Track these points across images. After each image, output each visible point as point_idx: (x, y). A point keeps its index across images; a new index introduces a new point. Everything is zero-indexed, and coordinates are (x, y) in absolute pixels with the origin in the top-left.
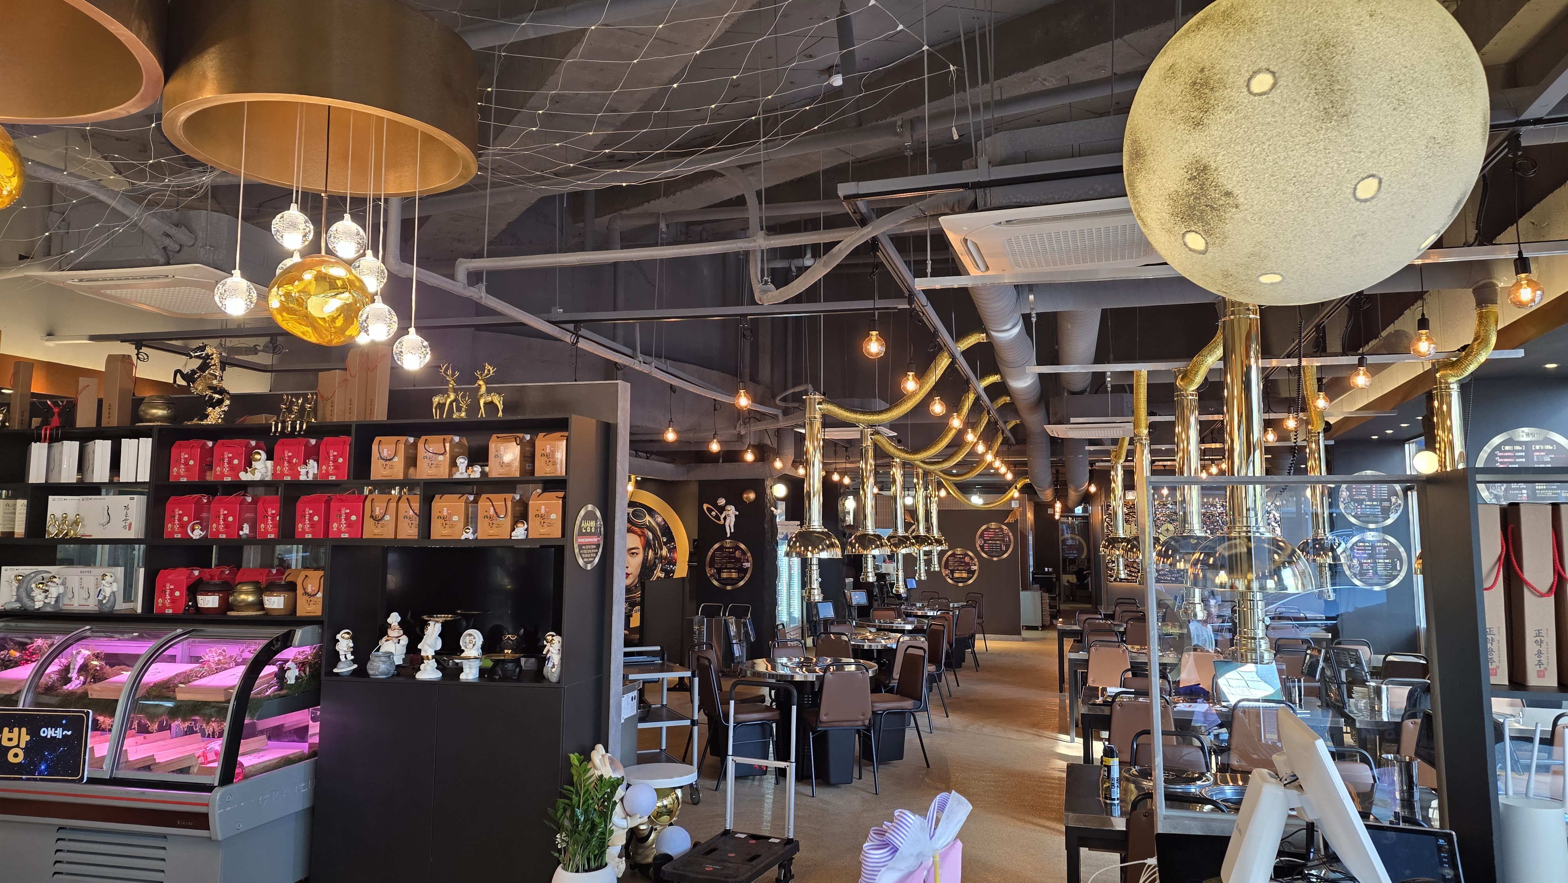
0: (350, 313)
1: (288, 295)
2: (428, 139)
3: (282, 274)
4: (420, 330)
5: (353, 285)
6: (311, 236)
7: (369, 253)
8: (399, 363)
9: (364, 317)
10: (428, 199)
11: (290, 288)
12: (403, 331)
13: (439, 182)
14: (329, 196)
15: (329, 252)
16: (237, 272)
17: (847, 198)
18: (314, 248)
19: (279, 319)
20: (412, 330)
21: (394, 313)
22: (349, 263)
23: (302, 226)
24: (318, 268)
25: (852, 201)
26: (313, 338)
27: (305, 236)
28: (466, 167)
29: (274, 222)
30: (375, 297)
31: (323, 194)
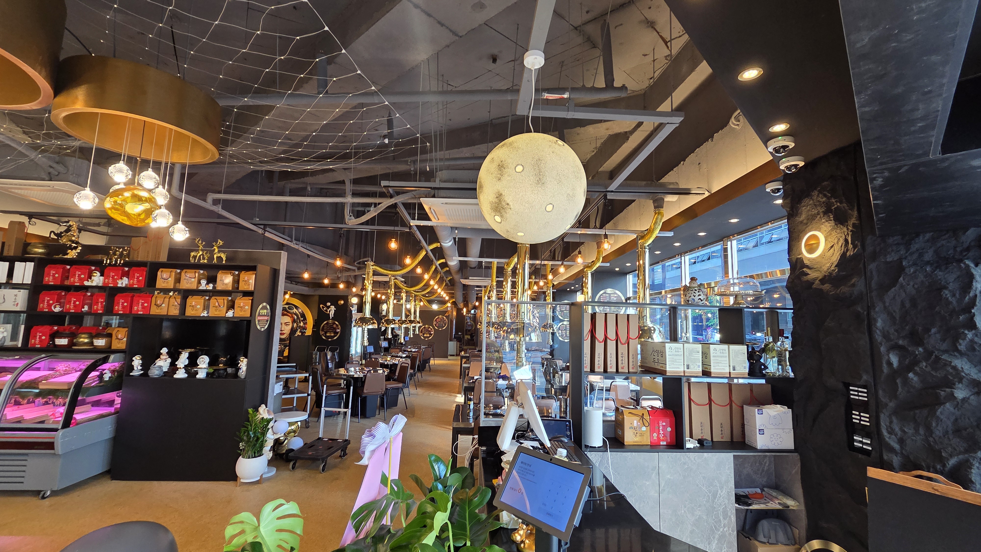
0: (148, 213)
1: (115, 202)
2: (194, 140)
3: (112, 192)
4: (185, 223)
5: (151, 200)
6: (130, 177)
7: (161, 187)
8: (172, 236)
9: (155, 215)
10: (192, 166)
11: (116, 198)
12: (175, 222)
13: (199, 159)
14: (141, 159)
15: (139, 184)
16: (88, 189)
17: (384, 187)
18: (131, 183)
19: (109, 212)
20: (180, 223)
21: (170, 214)
22: (150, 191)
23: (125, 172)
24: (133, 191)
25: (387, 188)
26: (128, 223)
27: (127, 176)
28: (213, 155)
29: (110, 168)
30: (162, 207)
31: (138, 159)
